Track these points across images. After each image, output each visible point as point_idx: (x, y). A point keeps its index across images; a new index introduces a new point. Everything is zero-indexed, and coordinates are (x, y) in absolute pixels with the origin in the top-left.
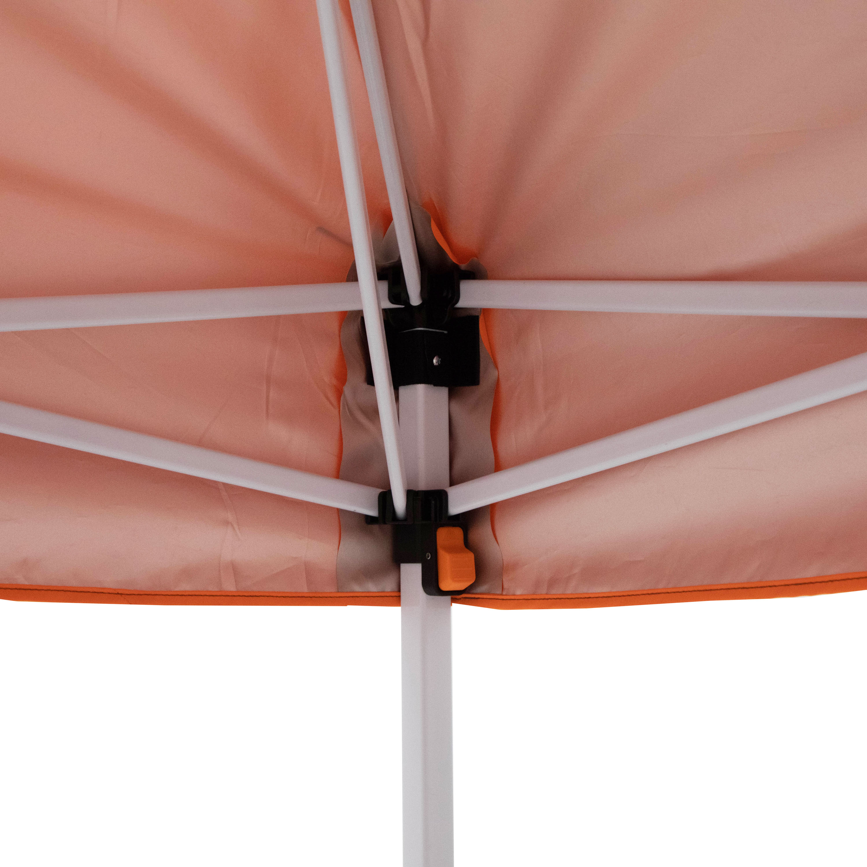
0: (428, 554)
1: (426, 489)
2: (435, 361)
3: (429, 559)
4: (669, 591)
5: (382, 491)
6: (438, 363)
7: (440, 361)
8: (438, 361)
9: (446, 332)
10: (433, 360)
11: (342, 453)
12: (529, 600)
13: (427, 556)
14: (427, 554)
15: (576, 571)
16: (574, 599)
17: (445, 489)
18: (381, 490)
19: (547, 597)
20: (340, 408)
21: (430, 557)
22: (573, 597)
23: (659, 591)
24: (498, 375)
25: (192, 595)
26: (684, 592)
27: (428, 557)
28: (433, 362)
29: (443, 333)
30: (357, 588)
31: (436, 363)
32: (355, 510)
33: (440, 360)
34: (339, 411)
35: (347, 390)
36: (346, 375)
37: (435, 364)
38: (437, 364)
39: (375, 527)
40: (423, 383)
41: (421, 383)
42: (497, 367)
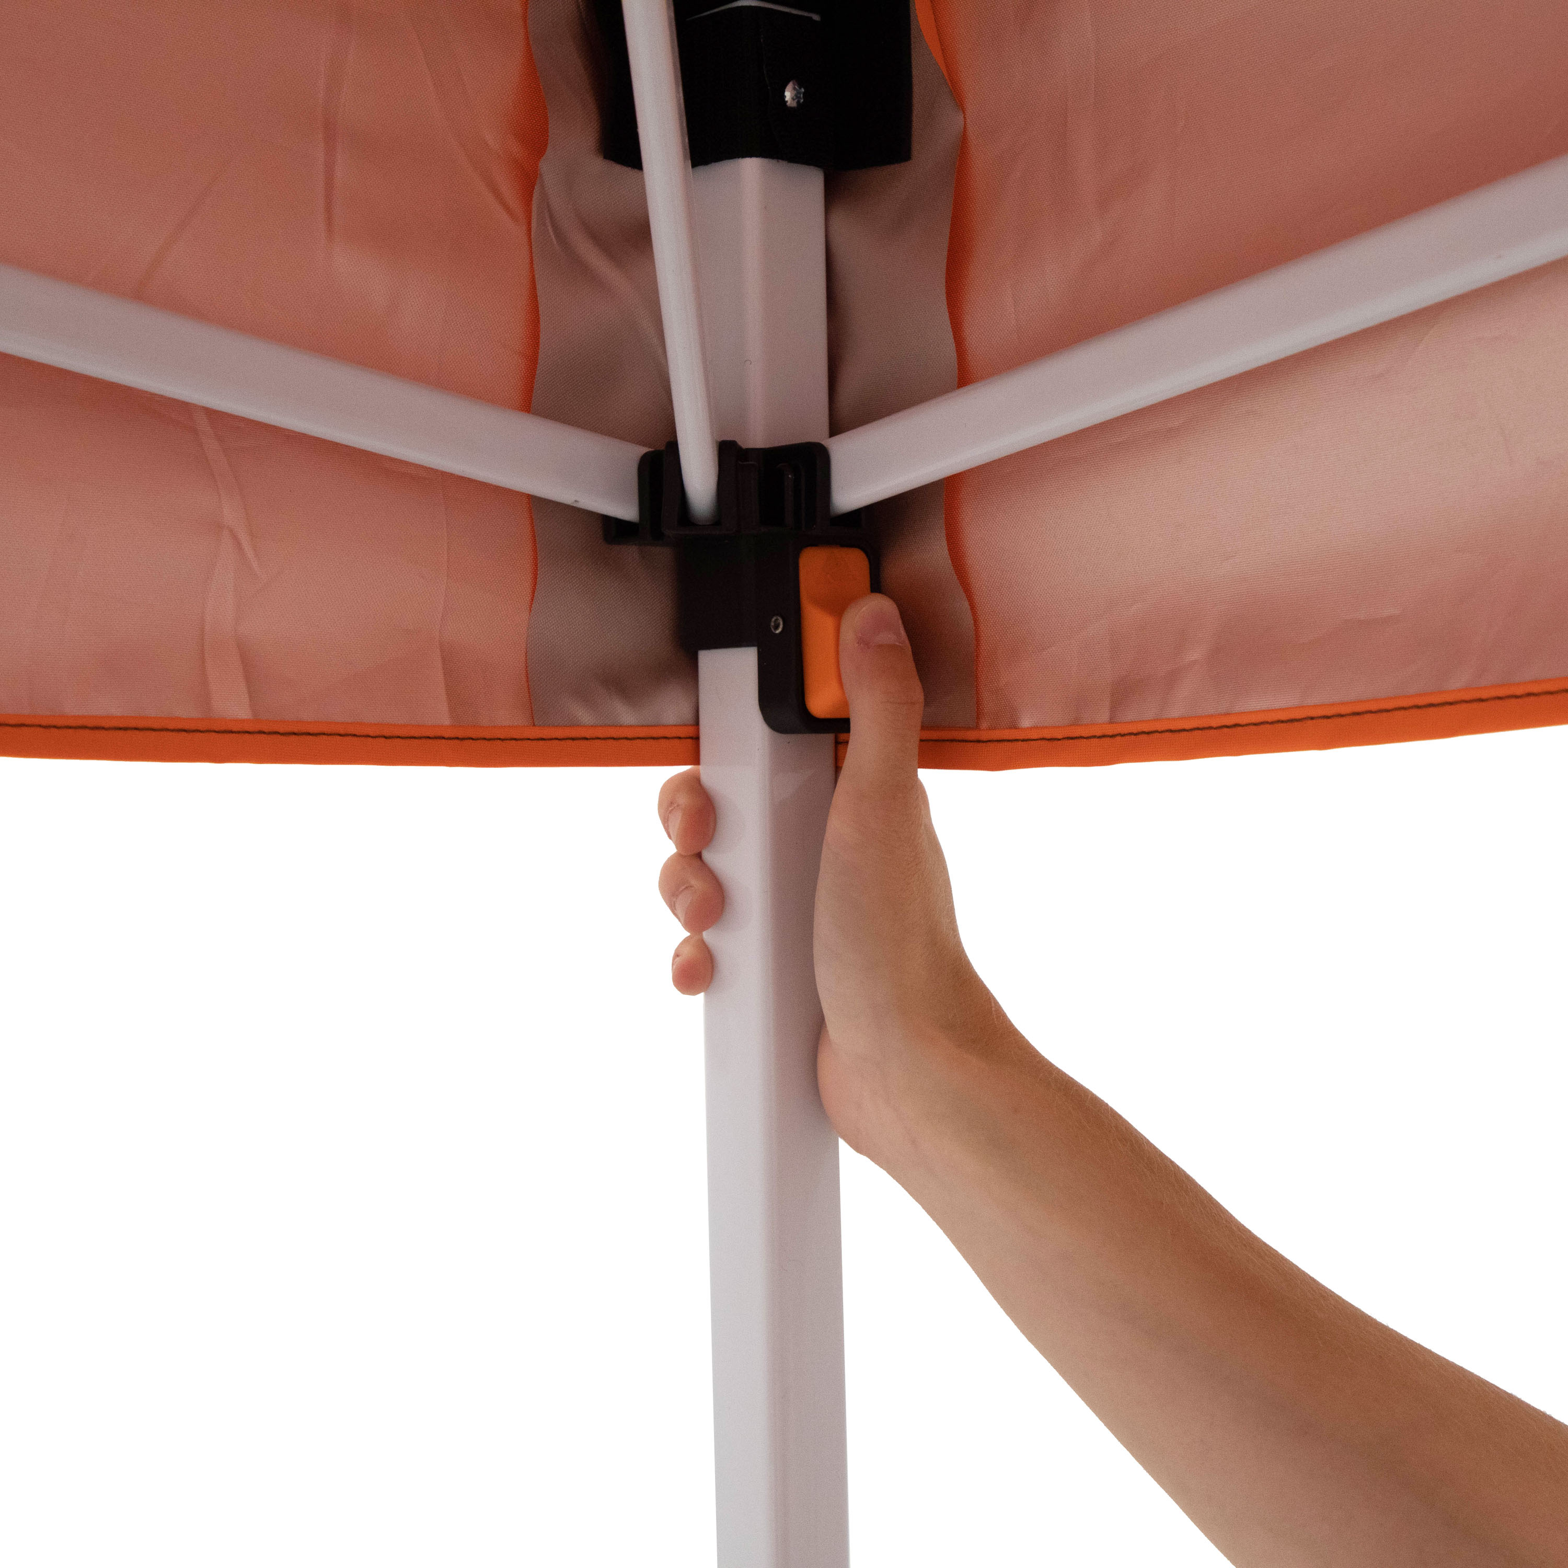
0: (777, 620)
1: (767, 446)
2: (788, 95)
3: (777, 632)
4: (1484, 695)
5: (648, 450)
6: (798, 102)
7: (802, 95)
8: (796, 95)
9: (816, 17)
10: (784, 92)
11: (538, 346)
12: (1059, 740)
13: (772, 624)
14: (773, 620)
15: (1195, 654)
16: (1187, 731)
17: (823, 443)
18: (644, 450)
19: (1110, 730)
20: (529, 223)
21: (781, 626)
22: (1187, 727)
23: (1450, 698)
24: (965, 128)
25: (126, 729)
26: (1529, 695)
27: (777, 627)
28: (784, 97)
29: (810, 18)
30: (585, 716)
31: (793, 99)
32: (576, 501)
33: (804, 94)
34: (529, 230)
35: (549, 169)
36: (544, 132)
37: (788, 104)
38: (794, 104)
39: (630, 553)
40: (757, 156)
41: (751, 156)
42: (960, 104)
